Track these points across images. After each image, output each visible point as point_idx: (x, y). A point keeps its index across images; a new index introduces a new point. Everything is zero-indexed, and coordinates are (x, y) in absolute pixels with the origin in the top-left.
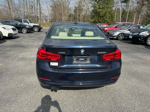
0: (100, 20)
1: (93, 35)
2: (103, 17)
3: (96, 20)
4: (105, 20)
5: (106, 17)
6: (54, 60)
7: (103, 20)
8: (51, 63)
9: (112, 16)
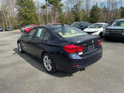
0: (28, 22)
1: (75, 32)
2: (30, 19)
3: (25, 22)
4: (32, 22)
5: (33, 20)
6: (80, 51)
7: (31, 22)
8: (79, 53)
9: (36, 18)
